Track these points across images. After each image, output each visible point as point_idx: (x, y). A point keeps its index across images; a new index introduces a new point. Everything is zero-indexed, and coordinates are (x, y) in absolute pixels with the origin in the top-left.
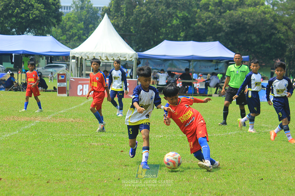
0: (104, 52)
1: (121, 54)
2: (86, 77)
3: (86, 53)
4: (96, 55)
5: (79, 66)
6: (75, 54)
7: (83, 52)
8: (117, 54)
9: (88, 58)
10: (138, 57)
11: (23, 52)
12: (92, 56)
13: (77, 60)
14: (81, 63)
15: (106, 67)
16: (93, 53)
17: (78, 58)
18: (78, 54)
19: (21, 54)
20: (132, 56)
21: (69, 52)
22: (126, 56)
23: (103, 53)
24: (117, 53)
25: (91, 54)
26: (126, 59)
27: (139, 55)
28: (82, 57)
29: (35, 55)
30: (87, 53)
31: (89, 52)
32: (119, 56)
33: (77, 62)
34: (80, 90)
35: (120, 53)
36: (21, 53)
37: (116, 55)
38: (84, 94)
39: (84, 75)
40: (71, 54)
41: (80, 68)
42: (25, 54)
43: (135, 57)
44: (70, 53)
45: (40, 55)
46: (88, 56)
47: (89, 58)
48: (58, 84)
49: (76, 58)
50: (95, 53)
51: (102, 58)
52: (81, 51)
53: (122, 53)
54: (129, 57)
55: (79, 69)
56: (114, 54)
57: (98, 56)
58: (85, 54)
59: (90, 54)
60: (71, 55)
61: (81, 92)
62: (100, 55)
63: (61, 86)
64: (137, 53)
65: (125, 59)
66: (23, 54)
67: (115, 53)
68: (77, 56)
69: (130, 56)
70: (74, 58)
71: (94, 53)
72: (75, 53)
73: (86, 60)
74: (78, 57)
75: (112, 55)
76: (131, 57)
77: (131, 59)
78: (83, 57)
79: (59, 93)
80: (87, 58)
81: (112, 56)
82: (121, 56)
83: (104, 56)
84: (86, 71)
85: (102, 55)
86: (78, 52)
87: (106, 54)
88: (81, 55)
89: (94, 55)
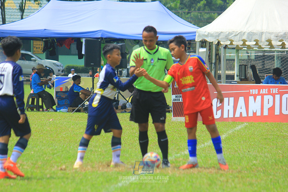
0: (264, 29)
2: (227, 82)
3: (227, 33)
4: (248, 37)
5: (214, 61)
6: (207, 36)
7: (221, 32)
9: (231, 44)
11: (102, 35)
12: (241, 39)
13: (210, 49)
14: (217, 54)
15: (263, 62)
16: (241, 34)
17: (211, 44)
18: (212, 35)
19: (99, 38)
21: (195, 32)
23: (262, 33)
25: (238, 36)
28: (219, 42)
29: (125, 39)
30: (230, 34)
31: (233, 32)
33: (210, 53)
34: (218, 109)
36: (99, 35)
38: (225, 116)
39: (223, 78)
40: (199, 36)
41: (215, 64)
42: (106, 38)
44: (197, 34)
45: (135, 40)
46: (232, 39)
47: (234, 43)
48: (174, 97)
49: (208, 45)
50: (246, 34)
51: (259, 44)
52: (219, 30)
55: (213, 64)
57: (253, 40)
58: (227, 38)
59: (235, 35)
60: (198, 39)
61: (219, 112)
63: (179, 101)
66: (102, 38)
68: (209, 39)
70: (203, 43)
71: (244, 33)
72: (206, 34)
73: (226, 47)
74: (211, 41)
75: (281, 36)
78: (221, 43)
79: (175, 115)
80: (228, 43)
81: (280, 39)
83: (265, 38)
84: (226, 70)
85: (261, 37)
86: (212, 33)
87: (269, 35)
88: (217, 37)
89: (245, 37)
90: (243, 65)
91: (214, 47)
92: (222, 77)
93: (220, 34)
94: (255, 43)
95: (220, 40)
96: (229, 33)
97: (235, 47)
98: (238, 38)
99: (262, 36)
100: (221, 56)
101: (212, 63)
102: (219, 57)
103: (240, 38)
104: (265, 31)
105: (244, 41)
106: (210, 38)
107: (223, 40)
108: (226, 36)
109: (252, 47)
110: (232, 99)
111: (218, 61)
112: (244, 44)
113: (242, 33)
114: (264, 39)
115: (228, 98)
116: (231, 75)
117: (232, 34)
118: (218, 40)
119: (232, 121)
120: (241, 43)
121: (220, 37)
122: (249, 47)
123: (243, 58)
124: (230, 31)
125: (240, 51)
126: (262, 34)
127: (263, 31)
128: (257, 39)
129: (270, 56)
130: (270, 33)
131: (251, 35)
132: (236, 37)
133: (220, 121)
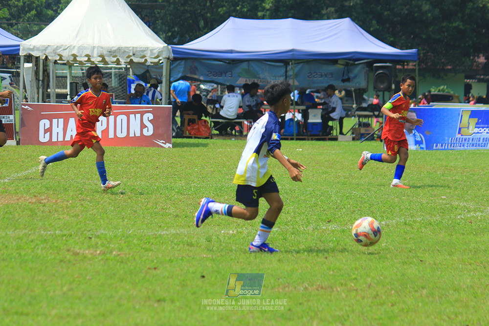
0: (96, 43)
1: (135, 50)
2: (57, 102)
3: (55, 47)
4: (79, 52)
5: (41, 78)
6: (33, 50)
7: (49, 46)
8: (126, 50)
9: (61, 59)
10: (172, 56)
12: (71, 54)
13: (37, 65)
14: (45, 71)
17: (37, 58)
18: (38, 49)
20: (159, 52)
21: (19, 46)
22: (145, 52)
23: (94, 47)
24: (126, 47)
25: (67, 50)
26: (146, 60)
27: (174, 52)
28: (47, 57)
31: (62, 45)
32: (131, 54)
33: (37, 69)
34: (46, 131)
35: (133, 47)
37: (124, 52)
38: (54, 139)
39: (53, 98)
40: (23, 49)
41: (43, 81)
43: (165, 55)
44: (21, 48)
46: (61, 53)
47: (63, 58)
49: (34, 60)
50: (76, 48)
51: (92, 60)
52: (46, 44)
53: (136, 48)
54: (153, 57)
55: (40, 82)
56: (119, 49)
57: (84, 55)
58: (55, 51)
60: (22, 53)
61: (48, 134)
62: (88, 52)
64: (170, 47)
65: (143, 60)
67: (122, 47)
68: (35, 54)
69: (156, 52)
70: (29, 58)
71: (74, 47)
72: (32, 47)
73: (55, 62)
74: (37, 56)
75: (115, 51)
76: (156, 55)
77: (156, 60)
78: (49, 58)
80: (57, 58)
81: (114, 54)
82: (134, 55)
83: (98, 53)
84: (56, 88)
85: (93, 52)
86: (38, 46)
87: (102, 50)
88: (44, 51)
89: (75, 52)
90: (74, 82)
91: (41, 62)
92: (51, 96)
93: (47, 48)
94: (86, 59)
95: (47, 55)
96: (57, 47)
97: (65, 62)
98: (68, 53)
99: (93, 50)
100: (49, 72)
101: (39, 80)
102: (47, 74)
103: (69, 52)
104: (97, 45)
105: (75, 56)
106: (35, 52)
107: (50, 55)
108: (54, 50)
109: (84, 62)
110: (61, 121)
111: (46, 78)
112: (75, 60)
113: (72, 47)
114: (95, 54)
115: (57, 119)
116: (64, 94)
117: (60, 48)
118: (45, 54)
119: (62, 145)
120: (72, 58)
121: (47, 51)
122: (81, 63)
123: (77, 75)
124: (58, 45)
125: (73, 67)
126: (93, 49)
127: (94, 45)
128: (88, 53)
129: (106, 73)
130: (102, 48)
131: (82, 49)
132: (65, 51)
133: (48, 145)
